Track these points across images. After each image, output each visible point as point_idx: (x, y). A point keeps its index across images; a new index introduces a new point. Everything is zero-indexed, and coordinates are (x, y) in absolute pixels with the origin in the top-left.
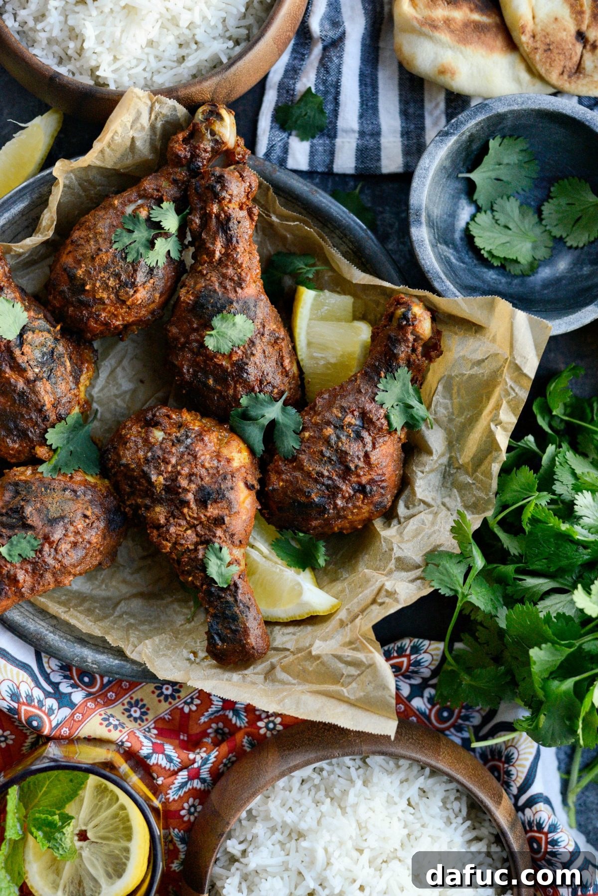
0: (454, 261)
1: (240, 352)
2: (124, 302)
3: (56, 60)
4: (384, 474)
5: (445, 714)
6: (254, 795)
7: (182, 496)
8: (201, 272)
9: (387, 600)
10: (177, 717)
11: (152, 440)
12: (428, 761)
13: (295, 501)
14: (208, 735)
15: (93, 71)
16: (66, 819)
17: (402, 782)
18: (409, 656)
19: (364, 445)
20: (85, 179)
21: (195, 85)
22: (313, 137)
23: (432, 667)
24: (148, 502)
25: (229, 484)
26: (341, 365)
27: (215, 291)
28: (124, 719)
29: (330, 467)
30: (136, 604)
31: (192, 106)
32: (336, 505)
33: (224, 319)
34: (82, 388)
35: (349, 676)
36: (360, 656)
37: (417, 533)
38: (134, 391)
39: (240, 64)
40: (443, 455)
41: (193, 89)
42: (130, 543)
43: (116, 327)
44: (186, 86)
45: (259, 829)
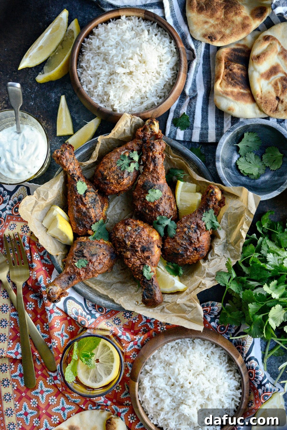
0: (231, 174)
1: (157, 202)
2: (119, 184)
3: (100, 102)
4: (203, 245)
5: (222, 329)
6: (155, 350)
7: (136, 249)
8: (145, 175)
9: (202, 286)
10: (131, 324)
11: (127, 230)
12: (214, 341)
13: (174, 252)
14: (141, 331)
15: (112, 106)
16: (92, 354)
17: (205, 349)
18: (210, 307)
19: (197, 235)
20: (108, 142)
21: (146, 112)
22: (185, 129)
23: (218, 312)
24: (125, 250)
25: (152, 245)
26: (191, 207)
27: (150, 181)
28: (113, 324)
29: (185, 241)
30: (119, 285)
31: (145, 119)
32: (187, 254)
33: (152, 191)
34: (104, 211)
35: (188, 311)
36: (193, 304)
37: (214, 265)
38: (121, 213)
39: (161, 106)
40: (224, 239)
41: (145, 114)
42: (117, 265)
43: (116, 192)
44: (143, 113)
45: (156, 362)
